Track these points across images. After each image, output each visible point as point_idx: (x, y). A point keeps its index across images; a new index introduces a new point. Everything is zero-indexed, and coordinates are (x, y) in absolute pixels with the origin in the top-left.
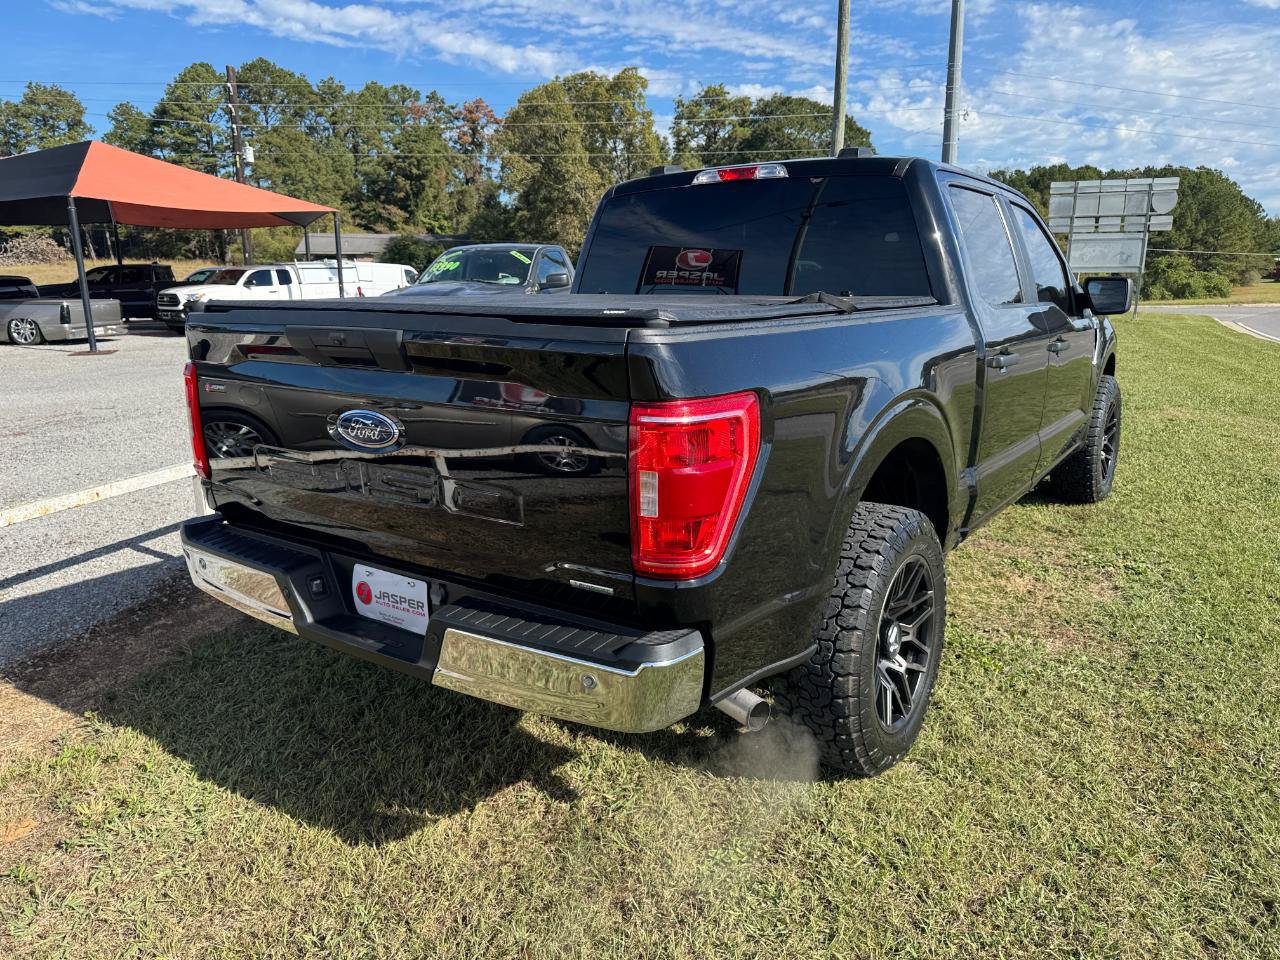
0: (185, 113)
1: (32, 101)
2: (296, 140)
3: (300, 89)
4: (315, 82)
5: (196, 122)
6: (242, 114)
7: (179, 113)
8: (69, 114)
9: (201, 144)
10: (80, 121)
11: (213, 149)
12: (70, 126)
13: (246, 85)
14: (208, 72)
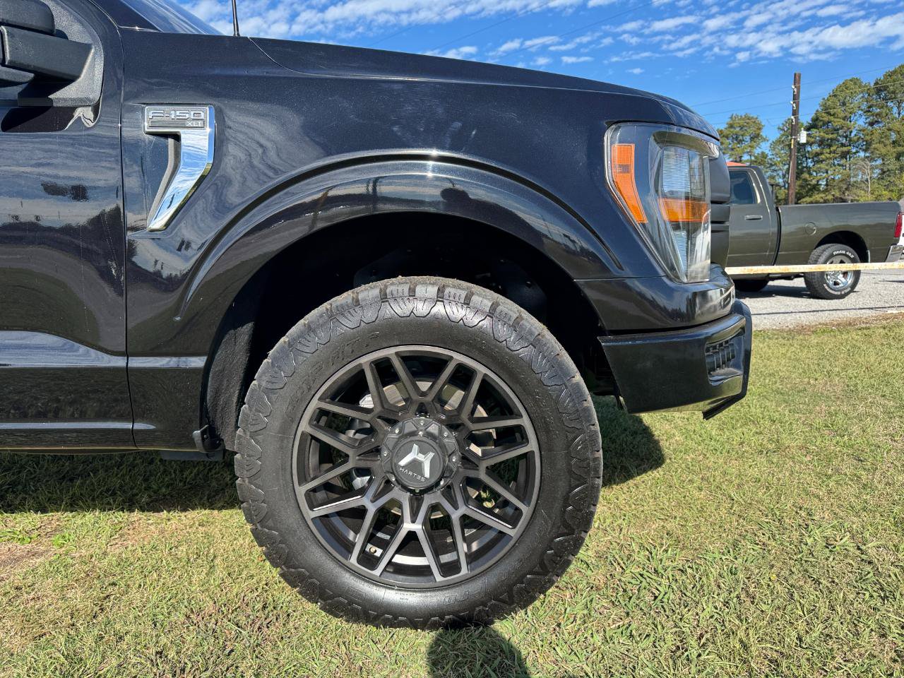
0: (832, 117)
1: (731, 127)
5: (837, 123)
6: (879, 110)
7: (826, 119)
8: (752, 130)
9: (841, 139)
10: (759, 134)
11: (850, 140)
12: (752, 139)
13: (886, 88)
14: (855, 84)
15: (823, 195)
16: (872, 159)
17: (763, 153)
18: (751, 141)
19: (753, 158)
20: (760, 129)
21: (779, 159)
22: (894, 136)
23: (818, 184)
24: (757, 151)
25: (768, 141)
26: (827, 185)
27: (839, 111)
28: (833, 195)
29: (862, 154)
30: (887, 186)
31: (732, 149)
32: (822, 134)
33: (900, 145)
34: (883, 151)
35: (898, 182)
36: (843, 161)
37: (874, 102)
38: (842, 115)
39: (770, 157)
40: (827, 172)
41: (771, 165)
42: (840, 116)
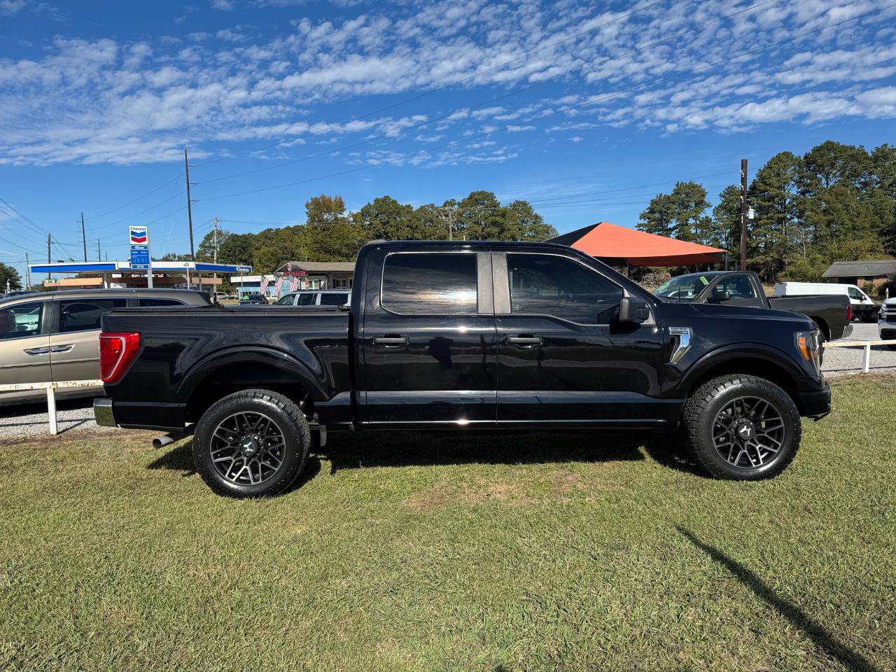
0: (768, 187)
1: (677, 193)
2: (842, 195)
3: (856, 156)
4: (870, 150)
5: (773, 192)
6: (809, 181)
7: (763, 188)
8: (697, 198)
9: (776, 206)
10: (702, 201)
11: (785, 208)
12: (697, 204)
13: (814, 162)
14: (787, 157)
15: (763, 257)
16: (806, 226)
17: (707, 217)
18: (696, 206)
19: (698, 222)
20: (703, 196)
21: (721, 223)
22: (824, 205)
23: (757, 247)
24: (702, 216)
25: (711, 206)
26: (765, 247)
27: (774, 180)
28: (772, 257)
29: (796, 220)
30: (820, 250)
31: (679, 214)
32: (760, 202)
33: (829, 214)
34: (816, 219)
35: (829, 247)
36: (779, 227)
37: (805, 174)
38: (777, 185)
39: (713, 221)
40: (765, 236)
41: (715, 229)
42: (775, 185)
